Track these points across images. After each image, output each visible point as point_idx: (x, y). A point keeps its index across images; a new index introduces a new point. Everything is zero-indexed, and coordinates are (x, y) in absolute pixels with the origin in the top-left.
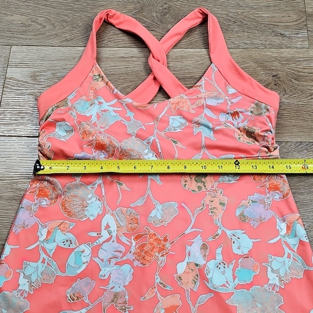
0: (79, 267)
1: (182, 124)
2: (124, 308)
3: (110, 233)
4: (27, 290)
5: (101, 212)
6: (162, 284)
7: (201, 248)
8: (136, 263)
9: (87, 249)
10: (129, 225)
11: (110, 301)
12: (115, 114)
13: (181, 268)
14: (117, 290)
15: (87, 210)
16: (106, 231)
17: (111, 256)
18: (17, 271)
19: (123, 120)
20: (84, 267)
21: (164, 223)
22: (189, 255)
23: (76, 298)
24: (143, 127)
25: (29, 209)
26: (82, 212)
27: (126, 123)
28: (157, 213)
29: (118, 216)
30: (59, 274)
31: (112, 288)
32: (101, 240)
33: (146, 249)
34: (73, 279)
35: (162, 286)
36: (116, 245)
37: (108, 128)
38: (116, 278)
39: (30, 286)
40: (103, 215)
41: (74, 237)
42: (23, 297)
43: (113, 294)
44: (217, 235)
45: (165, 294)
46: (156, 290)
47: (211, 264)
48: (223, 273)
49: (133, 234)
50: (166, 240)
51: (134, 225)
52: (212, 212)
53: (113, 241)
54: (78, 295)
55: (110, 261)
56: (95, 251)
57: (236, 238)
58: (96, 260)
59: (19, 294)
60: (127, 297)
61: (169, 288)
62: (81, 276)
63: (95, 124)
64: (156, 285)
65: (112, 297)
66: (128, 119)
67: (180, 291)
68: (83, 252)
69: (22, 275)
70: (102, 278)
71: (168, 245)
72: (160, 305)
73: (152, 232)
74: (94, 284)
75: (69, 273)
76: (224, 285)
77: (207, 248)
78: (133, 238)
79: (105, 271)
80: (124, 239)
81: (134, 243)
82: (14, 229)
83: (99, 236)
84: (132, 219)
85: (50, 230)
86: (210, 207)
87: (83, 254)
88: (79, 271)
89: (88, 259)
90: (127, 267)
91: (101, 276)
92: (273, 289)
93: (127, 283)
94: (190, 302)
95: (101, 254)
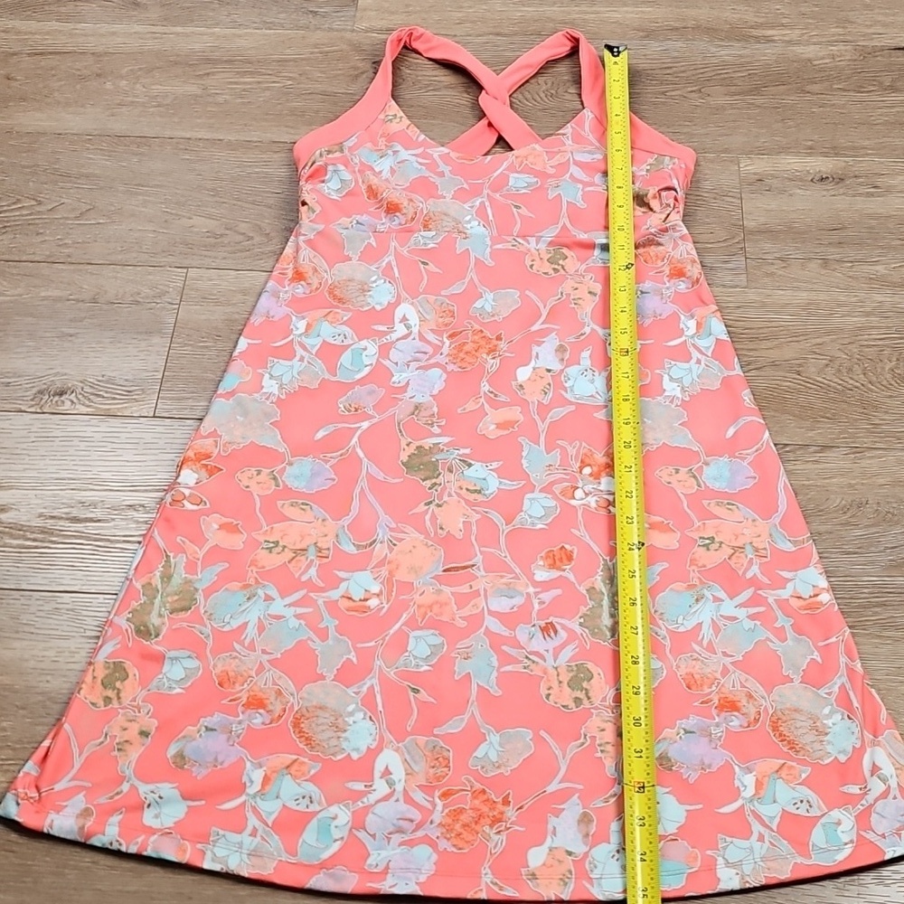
0: (359, 371)
1: (529, 185)
2: (430, 422)
3: (408, 327)
4: (277, 393)
5: (393, 300)
6: (492, 392)
7: (556, 351)
8: (450, 367)
9: (372, 348)
10: (440, 319)
11: (408, 413)
12: (420, 167)
13: (523, 374)
14: (419, 399)
15: (370, 296)
16: (402, 325)
17: (410, 359)
18: (260, 371)
19: (432, 175)
20: (367, 370)
21: (496, 318)
22: (537, 357)
23: (353, 410)
24: (465, 186)
26: (362, 298)
27: (435, 179)
28: (487, 302)
29: (422, 307)
30: (327, 376)
31: (410, 398)
32: (394, 336)
33: (467, 348)
34: (351, 386)
35: (492, 396)
36: (418, 343)
37: (408, 184)
38: (419, 385)
39: (281, 387)
40: (397, 303)
41: (348, 329)
42: (270, 400)
43: (413, 405)
44: (582, 334)
45: (496, 405)
46: (482, 400)
47: (573, 370)
48: (592, 381)
49: (447, 331)
50: (499, 338)
51: (447, 320)
52: (575, 304)
53: (414, 339)
54: (357, 406)
55: (408, 366)
56: (384, 350)
58: (387, 363)
59: (264, 398)
60: (435, 409)
61: (502, 398)
62: (361, 382)
63: (387, 180)
64: (482, 394)
65: (412, 409)
66: (442, 174)
67: (524, 404)
68: (365, 349)
69: (267, 376)
70: (396, 385)
71: (502, 345)
72: (488, 419)
73: (477, 327)
74: (381, 392)
75: (341, 377)
76: (592, 396)
77: (565, 350)
78: (445, 336)
79: (398, 378)
80: (431, 337)
81: (447, 342)
83: (391, 330)
84: (445, 311)
85: (310, 322)
86: (572, 297)
87: (365, 353)
88: (358, 376)
89: (373, 361)
90: (436, 372)
91: (394, 383)
92: (672, 402)
93: (435, 392)
94: (536, 417)
95: (394, 354)
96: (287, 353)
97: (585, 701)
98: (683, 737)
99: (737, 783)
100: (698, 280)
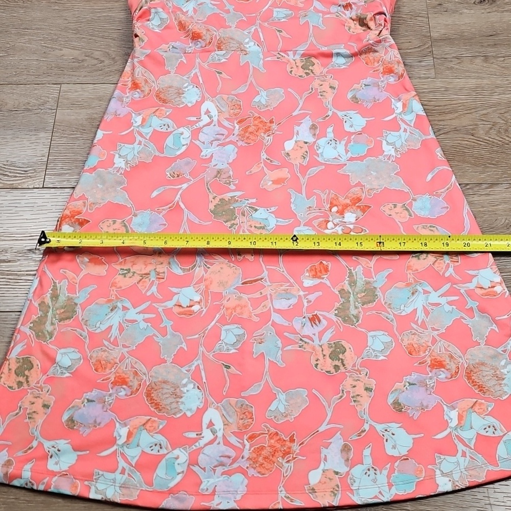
0: (179, 149)
1: (287, 16)
2: (228, 182)
3: (210, 117)
4: (124, 167)
5: (200, 99)
6: (269, 159)
7: (310, 129)
8: (240, 143)
9: (186, 133)
10: (231, 111)
11: (213, 176)
12: (213, 7)
13: (289, 145)
14: (220, 167)
15: (184, 97)
16: (206, 116)
17: (213, 139)
18: (112, 152)
19: (222, 12)
20: (184, 148)
21: (269, 108)
22: (298, 133)
23: (176, 176)
24: (244, 18)
25: (120, 100)
26: (178, 99)
27: (225, 15)
28: (262, 98)
29: (219, 103)
30: (157, 154)
31: (214, 166)
32: (201, 124)
33: (250, 130)
34: (174, 159)
35: (269, 161)
36: (217, 128)
37: (206, 19)
38: (219, 157)
39: (127, 163)
40: (202, 101)
41: (170, 121)
42: (120, 172)
43: (216, 171)
44: (327, 116)
45: (273, 168)
46: (262, 165)
47: (322, 142)
48: (335, 148)
49: (236, 119)
50: (271, 122)
51: (237, 111)
52: (321, 95)
53: (215, 125)
54: (178, 173)
55: (212, 144)
56: (195, 134)
57: (348, 118)
58: (197, 142)
59: (115, 171)
60: (231, 173)
61: (276, 163)
62: (181, 156)
63: (192, 17)
64: (262, 161)
65: (215, 173)
66: (228, 12)
67: (290, 166)
68: (182, 134)
69: (117, 156)
70: (204, 158)
71: (274, 126)
72: (267, 177)
73: (256, 115)
74: (195, 163)
75: (167, 154)
76: (335, 158)
77: (316, 128)
78: (235, 122)
79: (206, 152)
80: (226, 123)
81: (237, 126)
82: (106, 117)
83: (199, 119)
84: (234, 105)
85: (144, 117)
86: (319, 91)
87: (182, 136)
88: (178, 153)
89: (188, 142)
90: (230, 147)
91: (203, 156)
92: (389, 159)
93: (230, 161)
94: (299, 175)
95: (202, 137)
96: (130, 140)
97: (342, 368)
98: (408, 388)
99: (446, 417)
100: (402, 75)
